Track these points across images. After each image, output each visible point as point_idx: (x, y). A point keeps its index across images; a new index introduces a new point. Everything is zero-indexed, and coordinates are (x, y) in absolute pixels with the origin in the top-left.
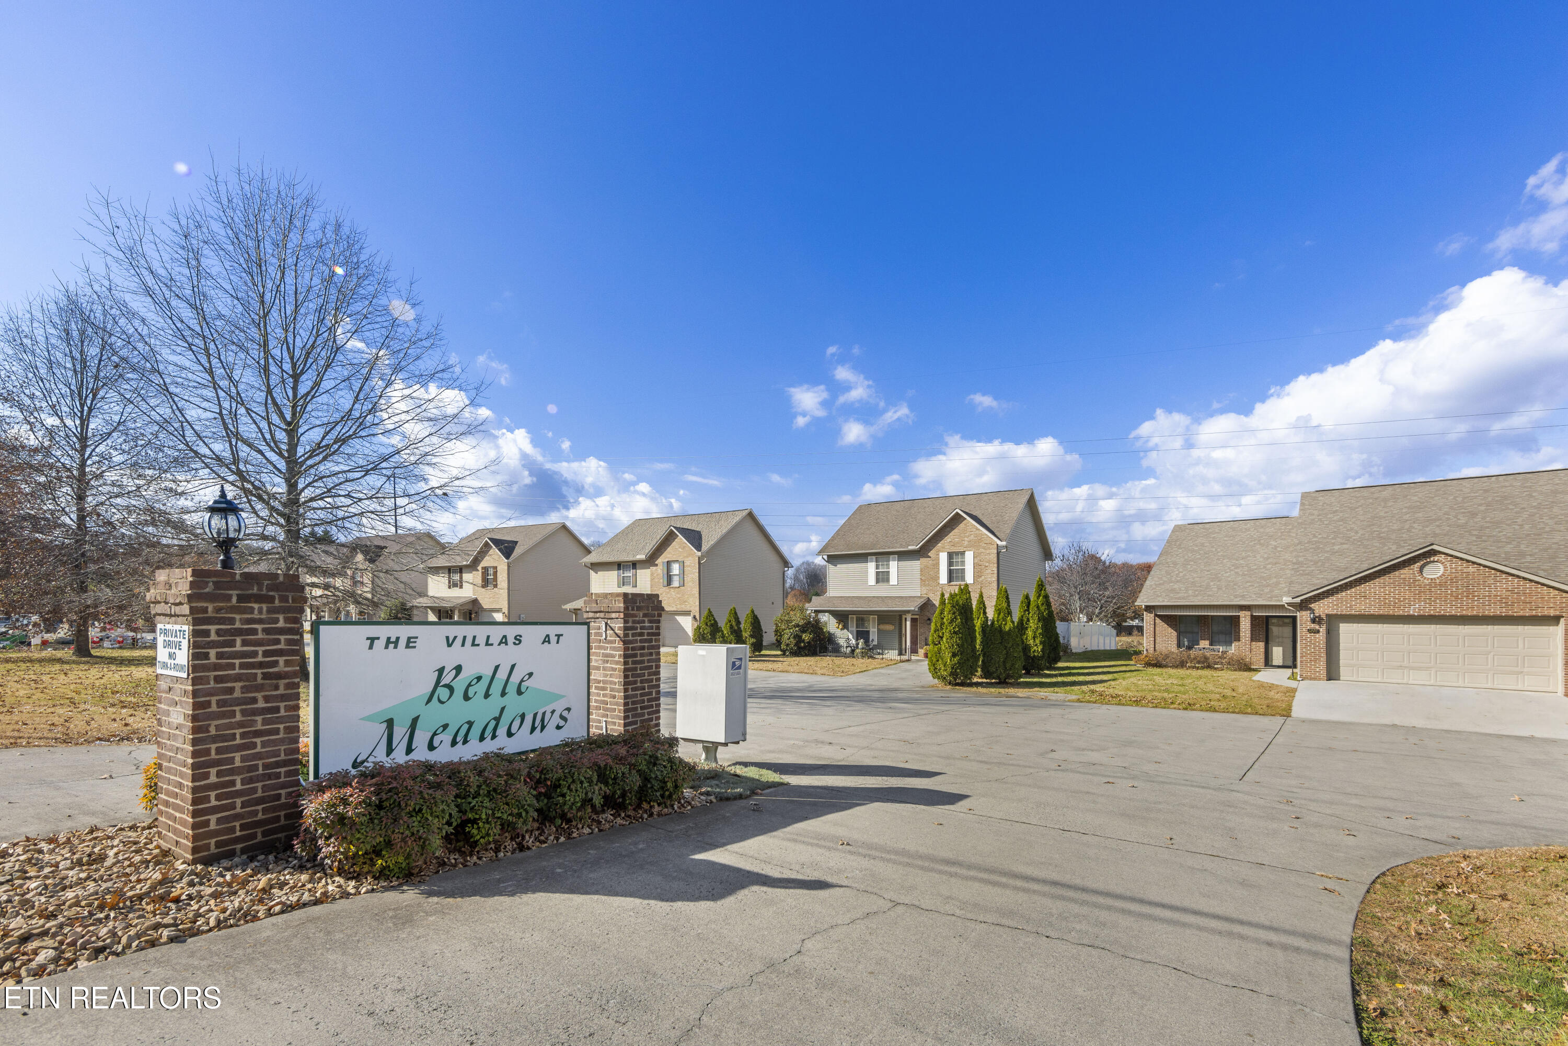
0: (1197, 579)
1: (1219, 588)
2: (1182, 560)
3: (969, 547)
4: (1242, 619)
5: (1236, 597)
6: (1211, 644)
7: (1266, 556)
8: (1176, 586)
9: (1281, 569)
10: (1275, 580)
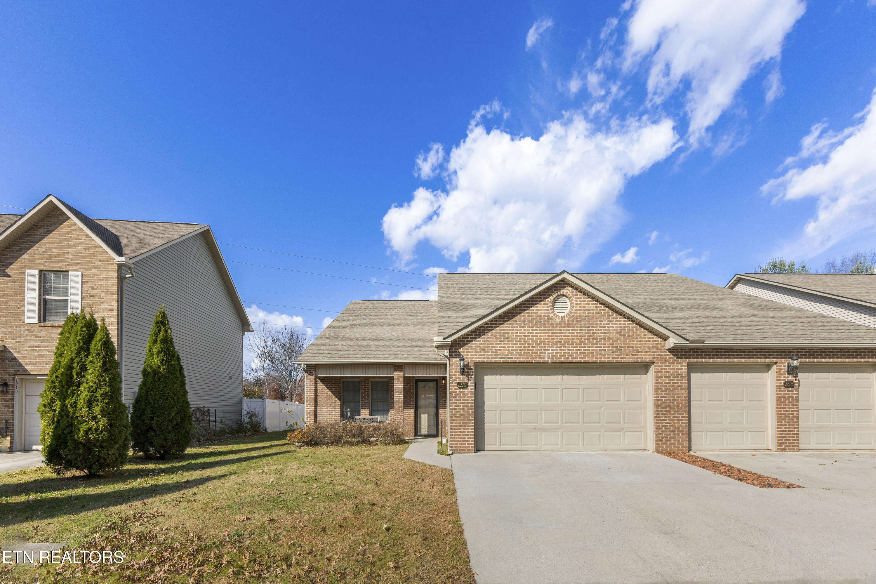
0: (360, 339)
1: (377, 348)
2: (351, 324)
3: (76, 264)
4: (396, 381)
5: (391, 355)
6: (371, 414)
7: (415, 323)
8: (340, 345)
9: (427, 333)
10: (422, 341)
